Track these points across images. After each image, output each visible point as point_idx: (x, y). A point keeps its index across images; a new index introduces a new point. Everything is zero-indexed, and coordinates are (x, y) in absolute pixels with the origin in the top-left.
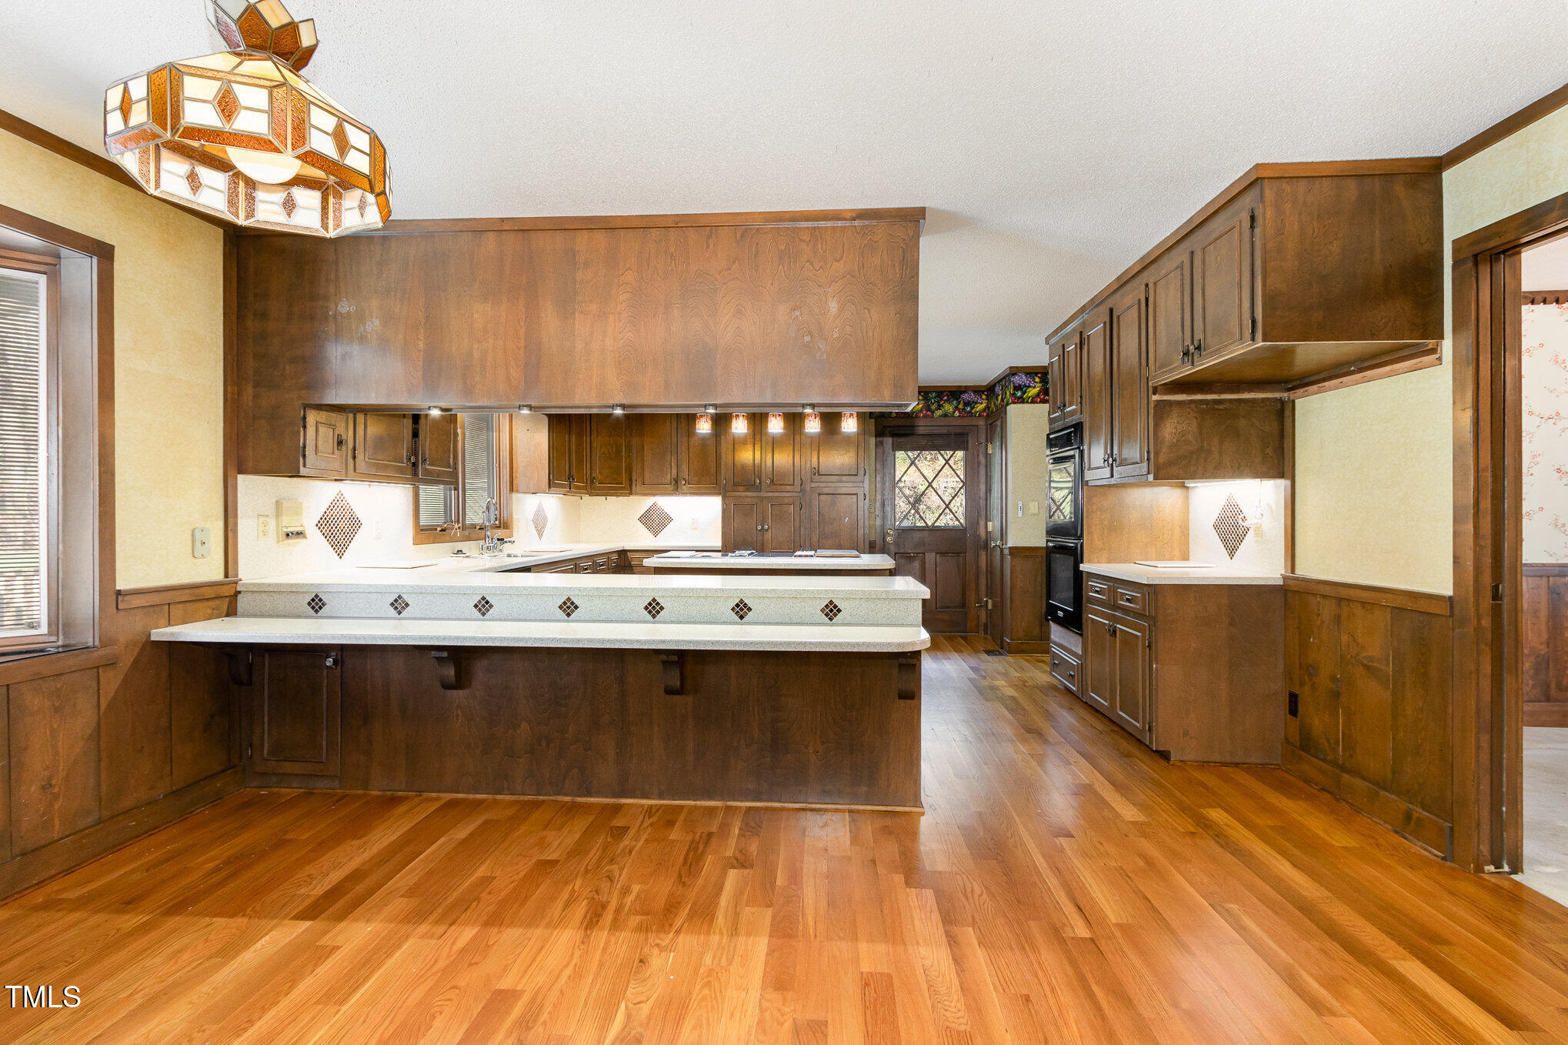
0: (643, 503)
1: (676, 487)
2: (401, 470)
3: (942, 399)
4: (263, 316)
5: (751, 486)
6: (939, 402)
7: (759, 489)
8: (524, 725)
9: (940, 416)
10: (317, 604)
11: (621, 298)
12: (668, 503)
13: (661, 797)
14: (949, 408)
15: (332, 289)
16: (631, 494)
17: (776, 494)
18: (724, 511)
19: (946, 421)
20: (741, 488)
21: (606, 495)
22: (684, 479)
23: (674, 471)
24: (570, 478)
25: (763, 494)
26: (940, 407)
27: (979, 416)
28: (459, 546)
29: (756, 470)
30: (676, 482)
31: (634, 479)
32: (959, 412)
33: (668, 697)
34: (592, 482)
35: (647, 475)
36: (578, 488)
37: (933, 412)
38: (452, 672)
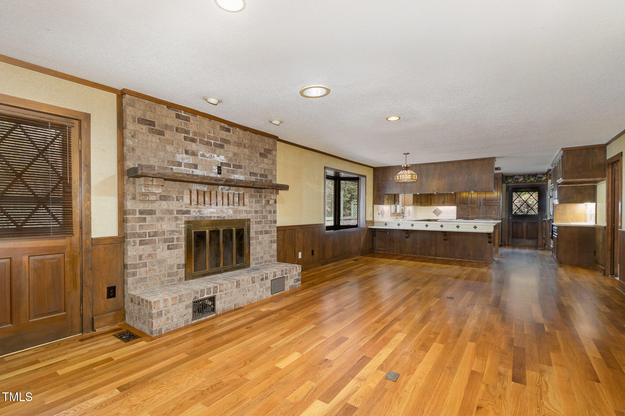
0: (434, 208)
1: (443, 204)
2: (393, 203)
3: (530, 177)
4: (378, 181)
5: (465, 203)
6: (528, 178)
7: (467, 204)
8: (419, 244)
9: (529, 182)
10: (386, 224)
11: (437, 175)
12: (441, 208)
13: (443, 257)
14: (532, 179)
15: (389, 176)
16: (431, 206)
17: (472, 206)
18: (457, 210)
19: (532, 184)
20: (462, 204)
21: (424, 206)
22: (446, 202)
23: (443, 200)
24: (417, 202)
25: (468, 206)
26: (529, 179)
27: (544, 181)
28: (397, 217)
29: (467, 199)
30: (444, 202)
31: (432, 202)
32: (536, 180)
33: (444, 241)
34: (421, 203)
35: (436, 201)
36: (418, 204)
37: (526, 181)
38: (407, 235)
